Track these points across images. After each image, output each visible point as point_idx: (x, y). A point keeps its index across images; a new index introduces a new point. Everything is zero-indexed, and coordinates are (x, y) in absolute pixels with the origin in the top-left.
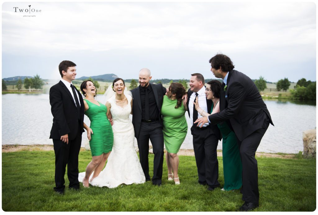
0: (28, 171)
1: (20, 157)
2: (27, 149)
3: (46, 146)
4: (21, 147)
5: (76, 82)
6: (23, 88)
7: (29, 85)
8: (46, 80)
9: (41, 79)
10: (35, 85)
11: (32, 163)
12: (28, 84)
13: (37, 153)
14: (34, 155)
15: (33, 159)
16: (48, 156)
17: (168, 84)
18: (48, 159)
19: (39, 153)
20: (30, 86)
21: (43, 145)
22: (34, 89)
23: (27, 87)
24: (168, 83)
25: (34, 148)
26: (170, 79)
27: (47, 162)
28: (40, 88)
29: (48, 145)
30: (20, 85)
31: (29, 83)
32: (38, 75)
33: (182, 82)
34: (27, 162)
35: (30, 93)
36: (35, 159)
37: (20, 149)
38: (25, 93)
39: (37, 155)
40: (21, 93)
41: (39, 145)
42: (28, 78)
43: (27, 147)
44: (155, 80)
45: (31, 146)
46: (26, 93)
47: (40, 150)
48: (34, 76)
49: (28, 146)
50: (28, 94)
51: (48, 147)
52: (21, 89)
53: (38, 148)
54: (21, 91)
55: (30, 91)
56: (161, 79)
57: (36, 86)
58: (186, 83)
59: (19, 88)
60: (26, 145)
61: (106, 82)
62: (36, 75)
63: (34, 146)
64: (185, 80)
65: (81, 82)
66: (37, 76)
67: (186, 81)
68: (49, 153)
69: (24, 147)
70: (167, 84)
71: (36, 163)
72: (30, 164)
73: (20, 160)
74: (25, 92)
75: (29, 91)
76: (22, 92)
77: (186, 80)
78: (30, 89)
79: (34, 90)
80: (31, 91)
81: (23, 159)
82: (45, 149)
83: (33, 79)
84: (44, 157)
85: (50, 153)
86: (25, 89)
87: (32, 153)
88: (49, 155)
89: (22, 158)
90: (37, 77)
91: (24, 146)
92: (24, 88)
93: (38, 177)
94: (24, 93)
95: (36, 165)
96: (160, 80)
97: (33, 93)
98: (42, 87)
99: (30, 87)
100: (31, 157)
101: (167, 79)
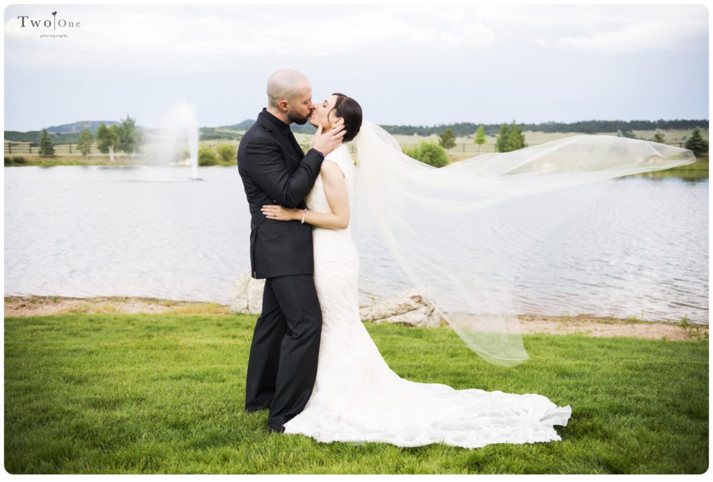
0: (63, 368)
1: (58, 330)
2: (84, 308)
3: (133, 301)
4: (68, 302)
5: (228, 134)
6: (95, 152)
7: (109, 144)
8: (152, 131)
9: (138, 126)
10: (124, 144)
11: (82, 346)
12: (107, 140)
13: (104, 320)
14: (96, 326)
15: (87, 336)
16: (130, 327)
17: (472, 136)
18: (127, 336)
19: (109, 321)
20: (113, 147)
21: (127, 298)
22: (121, 154)
23: (104, 149)
24: (472, 133)
25: (100, 306)
26: (477, 124)
27: (123, 344)
28: (138, 152)
29: (140, 298)
30: (86, 143)
31: (109, 137)
32: (132, 117)
33: (510, 129)
34: (72, 343)
35: (112, 164)
36: (94, 334)
37: (64, 307)
38: (101, 164)
39: (102, 325)
40: (90, 164)
41: (114, 297)
42: (108, 127)
43: (84, 302)
44: (438, 126)
45: (94, 300)
46: (104, 165)
47: (114, 310)
48: (122, 120)
49: (87, 300)
50: (108, 166)
51: (137, 305)
52: (89, 153)
53: (111, 305)
54: (90, 158)
55: (112, 159)
56: (453, 124)
57: (125, 146)
58: (520, 132)
59: (86, 151)
60: (83, 299)
61: (307, 133)
62: (125, 118)
63: (104, 301)
64: (518, 125)
65: (241, 135)
66: (129, 120)
67: (519, 128)
68: (135, 320)
69: (76, 301)
70: (469, 137)
71: (92, 347)
72: (75, 351)
73: (55, 339)
74: (99, 160)
75: (108, 158)
76: (92, 161)
77: (523, 125)
78: (112, 154)
79: (122, 157)
80: (115, 157)
81: (64, 337)
82: (130, 308)
83: (118, 126)
84: (117, 331)
85: (138, 320)
86: (101, 154)
87: (91, 321)
88: (133, 325)
89: (60, 332)
90: (128, 123)
91: (78, 299)
92: (98, 151)
93: (80, 388)
94: (96, 164)
95: (91, 353)
96: (450, 127)
97: (118, 164)
98: (141, 149)
99: (111, 149)
100: (87, 330)
101: (469, 124)
